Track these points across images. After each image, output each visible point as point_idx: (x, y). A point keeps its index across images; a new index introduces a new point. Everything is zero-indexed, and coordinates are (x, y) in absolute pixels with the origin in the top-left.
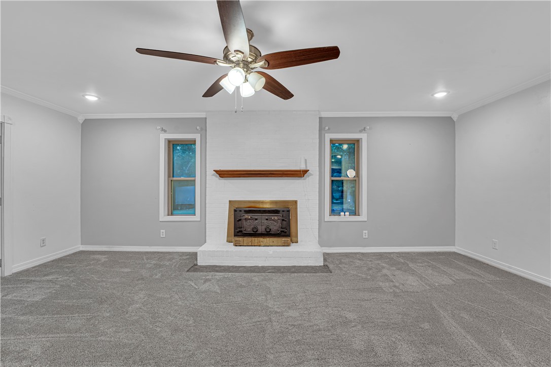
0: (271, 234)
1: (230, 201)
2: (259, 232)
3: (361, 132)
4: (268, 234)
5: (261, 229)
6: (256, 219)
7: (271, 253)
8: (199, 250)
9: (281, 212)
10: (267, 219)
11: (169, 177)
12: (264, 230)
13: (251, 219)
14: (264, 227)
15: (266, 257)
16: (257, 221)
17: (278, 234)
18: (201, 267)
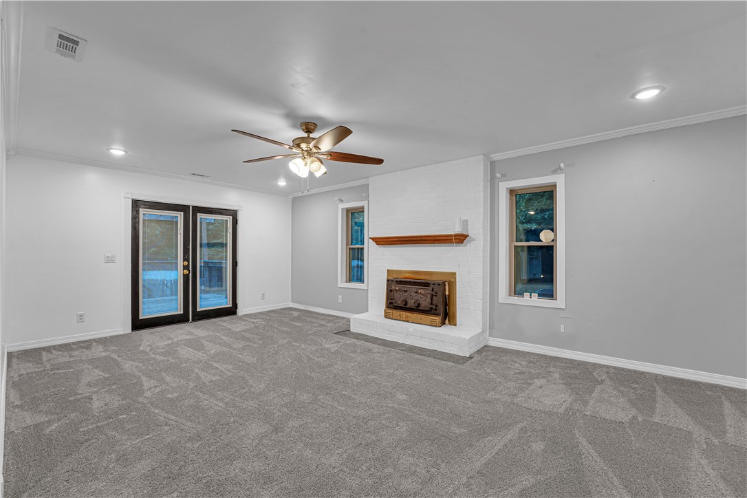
0: (420, 310)
1: (388, 270)
2: (408, 306)
3: (554, 172)
4: (417, 309)
5: (411, 304)
6: (406, 291)
7: (411, 330)
8: (353, 317)
9: (431, 285)
10: (416, 292)
11: (347, 244)
12: (413, 304)
13: (400, 290)
14: (413, 301)
15: (407, 334)
16: (406, 294)
17: (428, 311)
18: (353, 333)
